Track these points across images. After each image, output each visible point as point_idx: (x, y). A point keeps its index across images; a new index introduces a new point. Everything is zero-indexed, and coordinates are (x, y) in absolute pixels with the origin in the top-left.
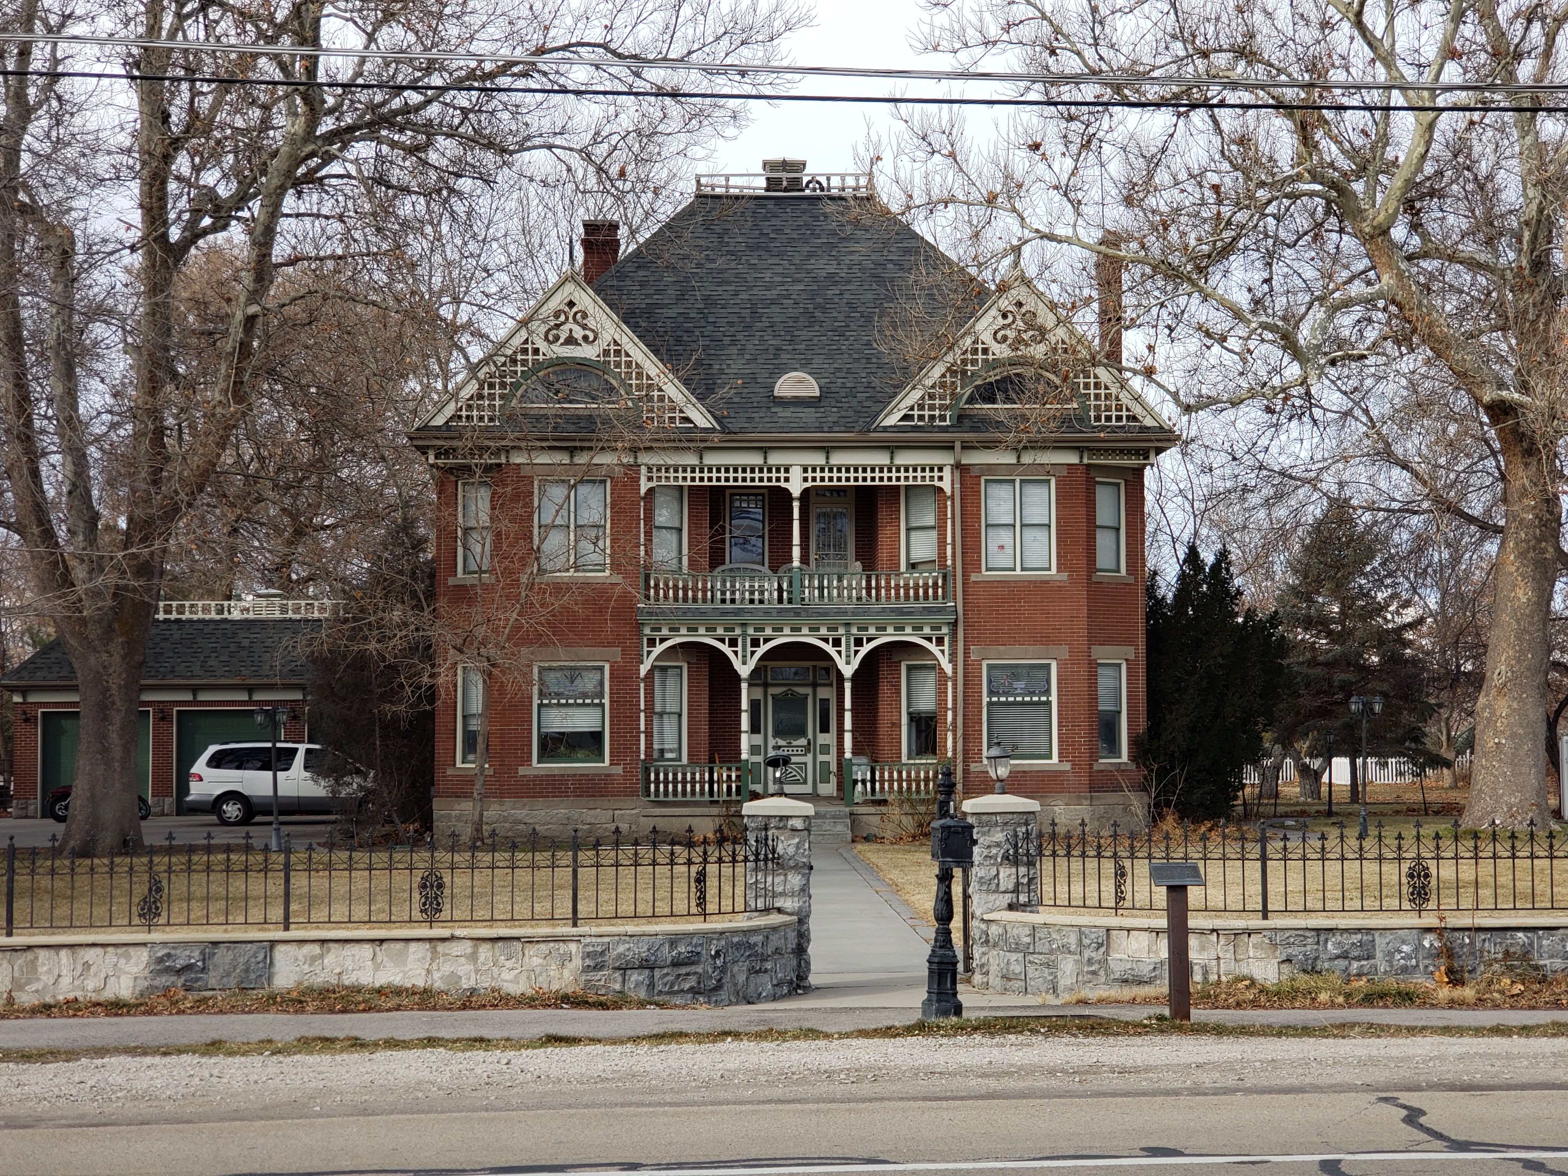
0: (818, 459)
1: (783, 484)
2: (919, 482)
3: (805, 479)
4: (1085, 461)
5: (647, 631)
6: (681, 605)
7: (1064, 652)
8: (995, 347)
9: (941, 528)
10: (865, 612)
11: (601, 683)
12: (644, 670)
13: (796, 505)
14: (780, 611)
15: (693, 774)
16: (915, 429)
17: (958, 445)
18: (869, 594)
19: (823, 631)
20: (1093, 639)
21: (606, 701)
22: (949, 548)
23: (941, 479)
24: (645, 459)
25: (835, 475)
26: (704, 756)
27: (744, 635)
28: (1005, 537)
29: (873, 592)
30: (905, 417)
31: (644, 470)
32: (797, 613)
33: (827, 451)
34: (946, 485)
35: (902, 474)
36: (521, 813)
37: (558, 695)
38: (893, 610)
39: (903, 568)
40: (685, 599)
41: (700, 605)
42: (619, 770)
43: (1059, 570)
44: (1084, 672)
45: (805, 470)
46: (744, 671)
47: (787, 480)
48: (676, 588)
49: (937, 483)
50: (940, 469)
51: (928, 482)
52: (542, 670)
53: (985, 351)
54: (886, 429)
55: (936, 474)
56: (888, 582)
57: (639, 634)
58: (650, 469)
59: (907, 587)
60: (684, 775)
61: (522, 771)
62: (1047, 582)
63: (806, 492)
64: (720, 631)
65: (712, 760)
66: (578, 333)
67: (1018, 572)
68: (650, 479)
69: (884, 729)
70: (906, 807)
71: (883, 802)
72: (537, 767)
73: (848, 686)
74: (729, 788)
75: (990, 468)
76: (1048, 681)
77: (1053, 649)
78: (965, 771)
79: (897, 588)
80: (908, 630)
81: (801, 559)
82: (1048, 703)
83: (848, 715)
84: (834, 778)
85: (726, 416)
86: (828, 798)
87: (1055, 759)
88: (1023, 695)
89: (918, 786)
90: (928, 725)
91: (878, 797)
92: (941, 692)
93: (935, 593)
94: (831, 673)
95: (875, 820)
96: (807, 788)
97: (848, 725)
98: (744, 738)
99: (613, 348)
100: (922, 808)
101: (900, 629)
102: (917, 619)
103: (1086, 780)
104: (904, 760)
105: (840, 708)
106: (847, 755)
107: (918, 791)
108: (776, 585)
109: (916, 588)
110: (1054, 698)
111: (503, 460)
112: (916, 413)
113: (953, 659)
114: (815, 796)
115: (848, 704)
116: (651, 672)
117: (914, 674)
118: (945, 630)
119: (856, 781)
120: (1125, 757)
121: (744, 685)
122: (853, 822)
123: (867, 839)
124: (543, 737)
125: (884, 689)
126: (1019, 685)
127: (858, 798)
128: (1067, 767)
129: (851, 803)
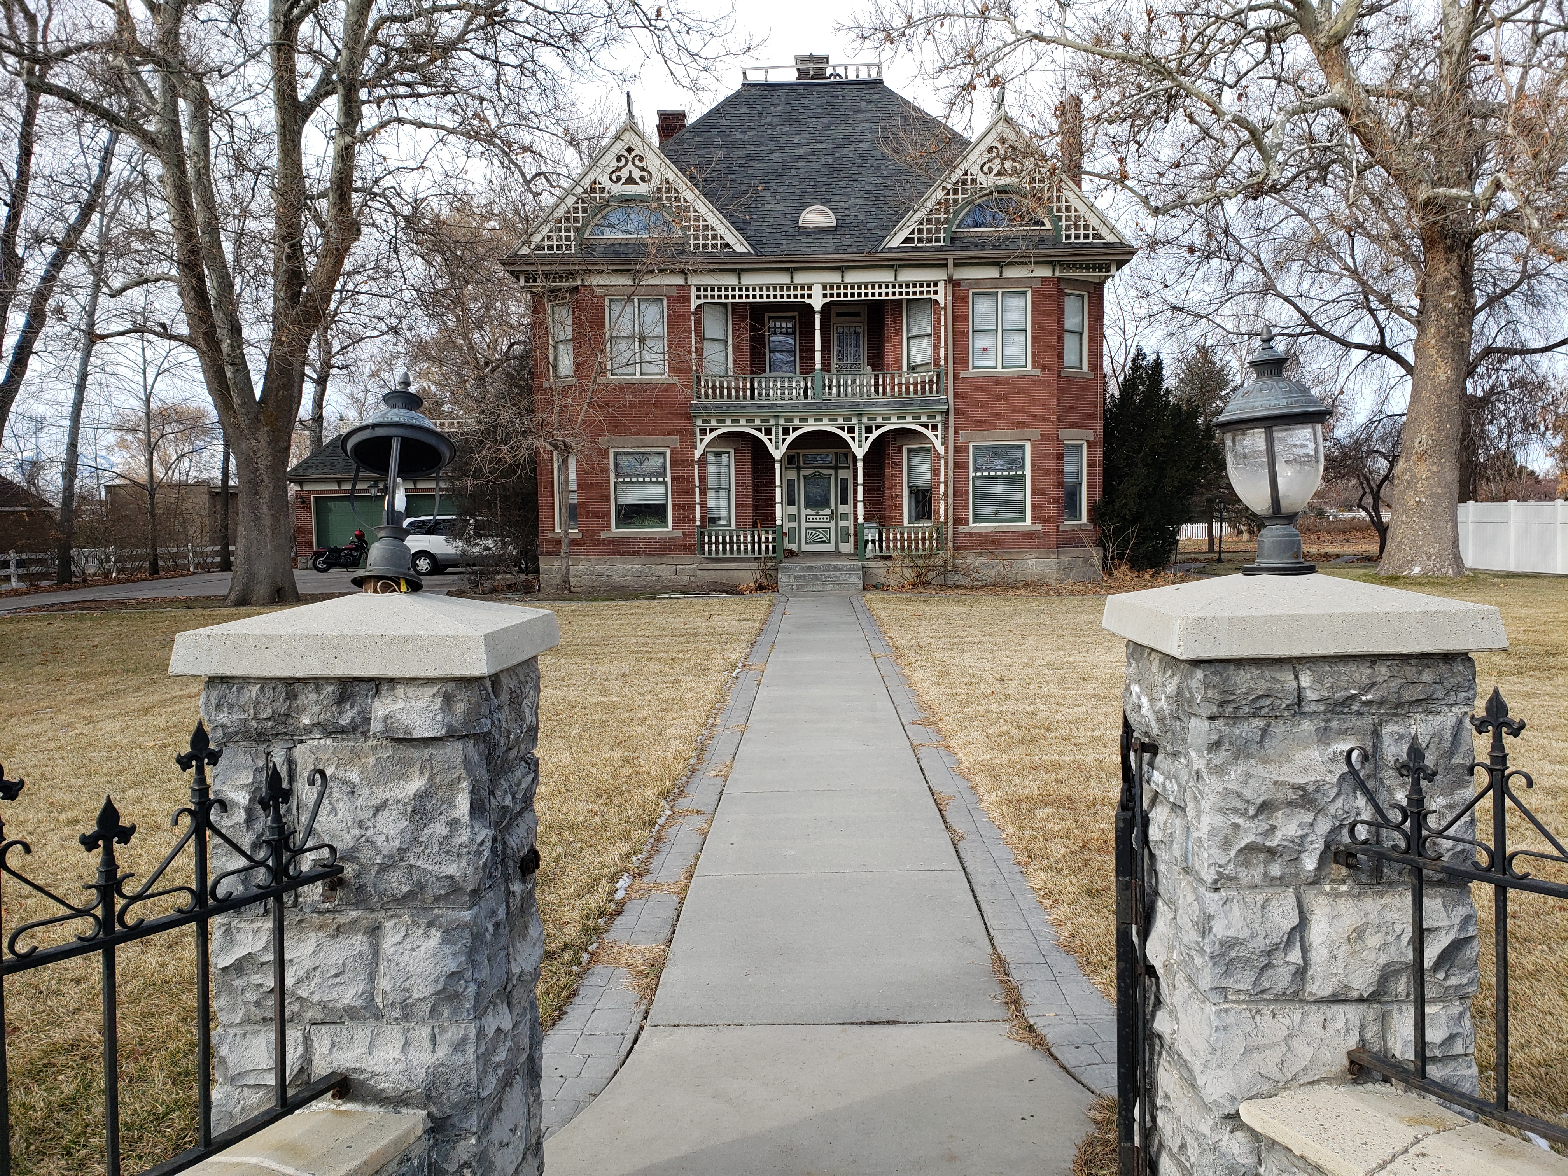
0: (834, 278)
1: (807, 300)
2: (918, 296)
3: (825, 296)
4: (1057, 274)
5: (699, 422)
6: (726, 401)
7: (1036, 434)
8: (982, 178)
9: (936, 335)
10: (873, 405)
11: (664, 466)
12: (697, 454)
13: (817, 317)
14: (805, 405)
15: (738, 537)
16: (916, 249)
17: (950, 262)
18: (877, 391)
19: (840, 421)
20: (1061, 424)
21: (668, 479)
22: (942, 351)
23: (936, 292)
24: (694, 280)
25: (849, 291)
26: (749, 523)
27: (777, 425)
28: (988, 341)
29: (881, 388)
30: (907, 240)
31: (693, 290)
32: (819, 406)
33: (842, 270)
34: (940, 298)
35: (904, 290)
36: (603, 568)
37: (630, 475)
38: (896, 403)
39: (905, 368)
40: (729, 397)
41: (741, 401)
43: (1033, 366)
44: (1053, 451)
45: (825, 288)
46: (778, 454)
47: (810, 296)
48: (722, 387)
49: (932, 296)
50: (936, 285)
51: (925, 296)
52: (616, 454)
53: (974, 181)
54: (890, 250)
55: (932, 289)
56: (892, 381)
57: (693, 425)
58: (698, 290)
59: (908, 384)
60: (731, 537)
61: (603, 535)
62: (1024, 377)
63: (825, 307)
64: (758, 422)
65: (755, 526)
66: (637, 174)
67: (1000, 369)
68: (699, 297)
69: (889, 501)
70: (907, 562)
71: (889, 558)
72: (616, 531)
73: (860, 465)
74: (767, 547)
75: (977, 282)
76: (1023, 459)
77: (1028, 432)
78: (955, 533)
79: (900, 385)
80: (909, 419)
81: (822, 363)
82: (1023, 477)
83: (860, 489)
84: (851, 539)
85: (759, 242)
86: (847, 555)
87: (1029, 521)
88: (1003, 470)
89: (917, 544)
90: (924, 497)
91: (885, 553)
92: (935, 469)
93: (931, 388)
94: (846, 456)
95: (883, 572)
96: (831, 547)
97: (860, 497)
98: (778, 507)
99: (665, 186)
100: (920, 562)
101: (902, 418)
102: (915, 409)
103: (1054, 538)
104: (906, 523)
105: (856, 485)
106: (861, 520)
107: (917, 549)
108: (802, 384)
109: (915, 384)
110: (1028, 472)
111: (579, 283)
112: (915, 236)
113: (945, 442)
114: (837, 553)
115: (860, 480)
116: (703, 456)
117: (914, 456)
118: (939, 418)
119: (867, 542)
120: (1084, 519)
121: (778, 466)
122: (865, 574)
123: (876, 587)
124: (619, 508)
125: (890, 468)
126: (999, 462)
127: (870, 554)
128: (1039, 527)
129: (863, 558)
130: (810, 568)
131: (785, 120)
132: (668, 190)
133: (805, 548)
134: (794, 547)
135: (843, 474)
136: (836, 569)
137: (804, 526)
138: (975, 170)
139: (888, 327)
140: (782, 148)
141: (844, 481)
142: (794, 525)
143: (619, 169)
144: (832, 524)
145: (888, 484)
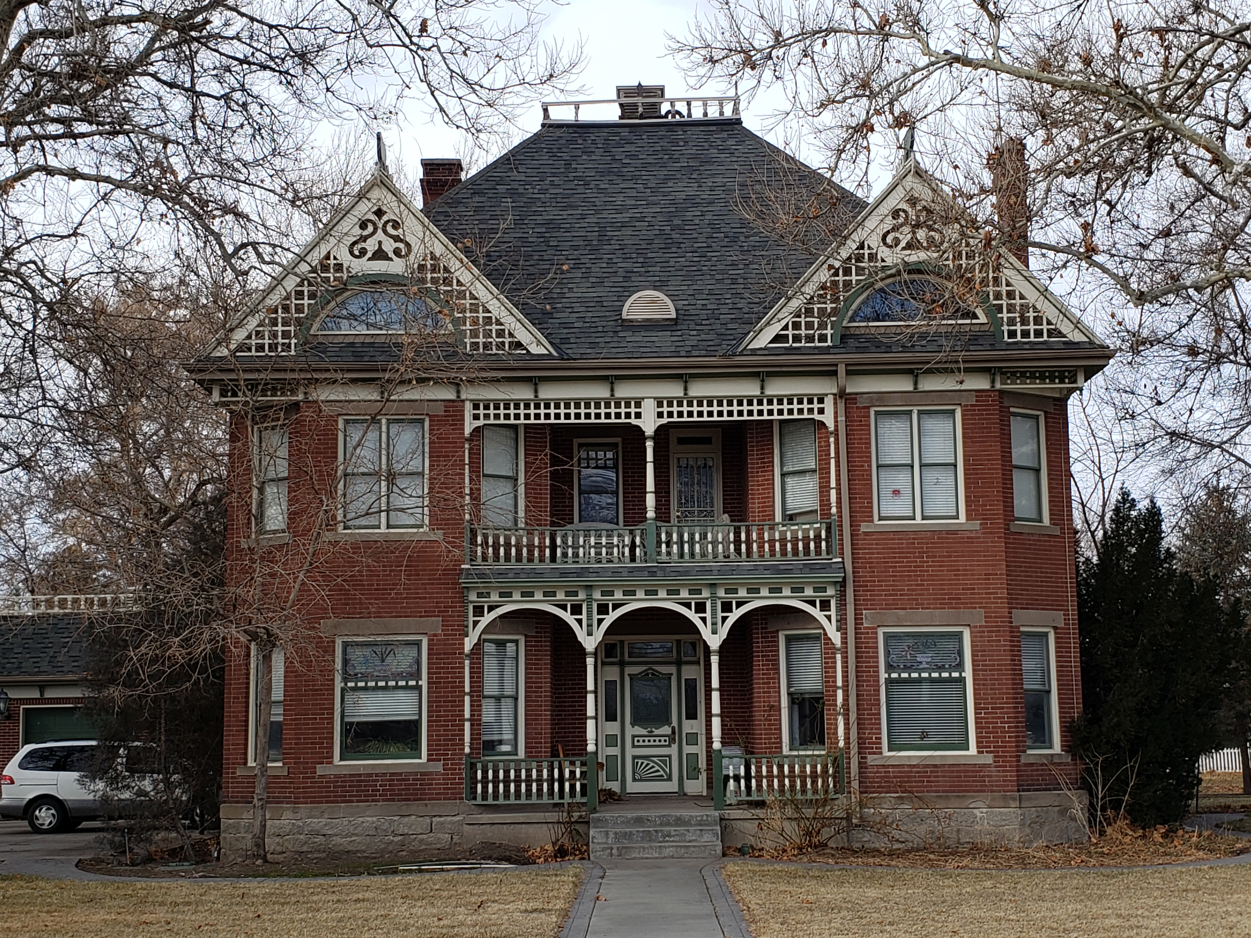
0: (674, 390)
1: (633, 421)
2: (796, 416)
3: (660, 415)
4: (998, 386)
5: (473, 597)
6: (513, 564)
7: (978, 616)
8: (884, 252)
9: (822, 471)
10: (733, 570)
11: (418, 662)
12: (468, 644)
13: (649, 444)
14: (632, 570)
15: (529, 771)
16: (790, 351)
17: (842, 369)
18: (738, 550)
19: (684, 594)
20: (1014, 602)
21: (424, 683)
22: (833, 493)
23: (821, 411)
24: (470, 393)
25: (695, 409)
26: (545, 748)
27: (589, 600)
28: (901, 479)
29: (743, 547)
30: (778, 338)
31: (468, 406)
32: (652, 572)
33: (685, 379)
34: (828, 419)
35: (775, 407)
36: (318, 823)
37: (365, 677)
38: (767, 567)
39: (778, 518)
40: (519, 559)
41: (536, 565)
42: (438, 767)
43: (968, 518)
44: (1004, 643)
45: (660, 405)
46: (590, 643)
47: (638, 415)
48: (508, 545)
49: (816, 416)
50: (821, 401)
51: (806, 416)
52: (346, 645)
53: (872, 257)
54: (754, 352)
55: (816, 406)
56: (761, 536)
57: (464, 601)
58: (476, 407)
59: (783, 541)
60: (518, 772)
61: (321, 770)
62: (955, 532)
63: (660, 429)
64: (560, 596)
65: (554, 754)
66: (389, 246)
67: (919, 520)
68: (476, 417)
69: (759, 715)
70: (789, 811)
71: (761, 804)
72: (340, 764)
73: (715, 660)
74: (573, 787)
75: (881, 397)
76: (960, 653)
77: (966, 614)
78: (862, 765)
79: (772, 542)
80: (786, 592)
81: (657, 509)
82: (962, 680)
83: (716, 696)
84: (703, 776)
85: (565, 340)
86: (698, 798)
87: (973, 750)
88: (930, 670)
89: (803, 784)
90: (813, 708)
91: (755, 797)
92: (829, 668)
93: (818, 547)
94: (694, 645)
95: (751, 827)
96: (672, 786)
97: (716, 708)
98: (591, 725)
99: (429, 263)
100: (809, 812)
101: (776, 590)
102: (797, 578)
103: (1012, 776)
104: (786, 750)
105: (709, 690)
106: (717, 745)
107: (804, 790)
108: (627, 540)
109: (795, 541)
110: (968, 674)
111: (301, 397)
112: (790, 332)
113: (841, 627)
114: (681, 796)
115: (715, 683)
116: (478, 646)
117: (795, 646)
118: (831, 591)
119: (727, 778)
120: (1057, 748)
121: (590, 661)
122: (724, 829)
123: (742, 851)
124: (347, 728)
125: (759, 665)
126: (923, 659)
127: (731, 798)
128: (988, 759)
129: (721, 805)
130: (639, 821)
131: (602, 173)
132: (434, 269)
133: (633, 787)
134: (615, 786)
135: (689, 672)
136: (679, 822)
137: (630, 752)
138: (874, 241)
139: (753, 459)
140: (597, 212)
141: (691, 686)
142: (614, 751)
143: (364, 239)
144: (673, 750)
145: (758, 688)
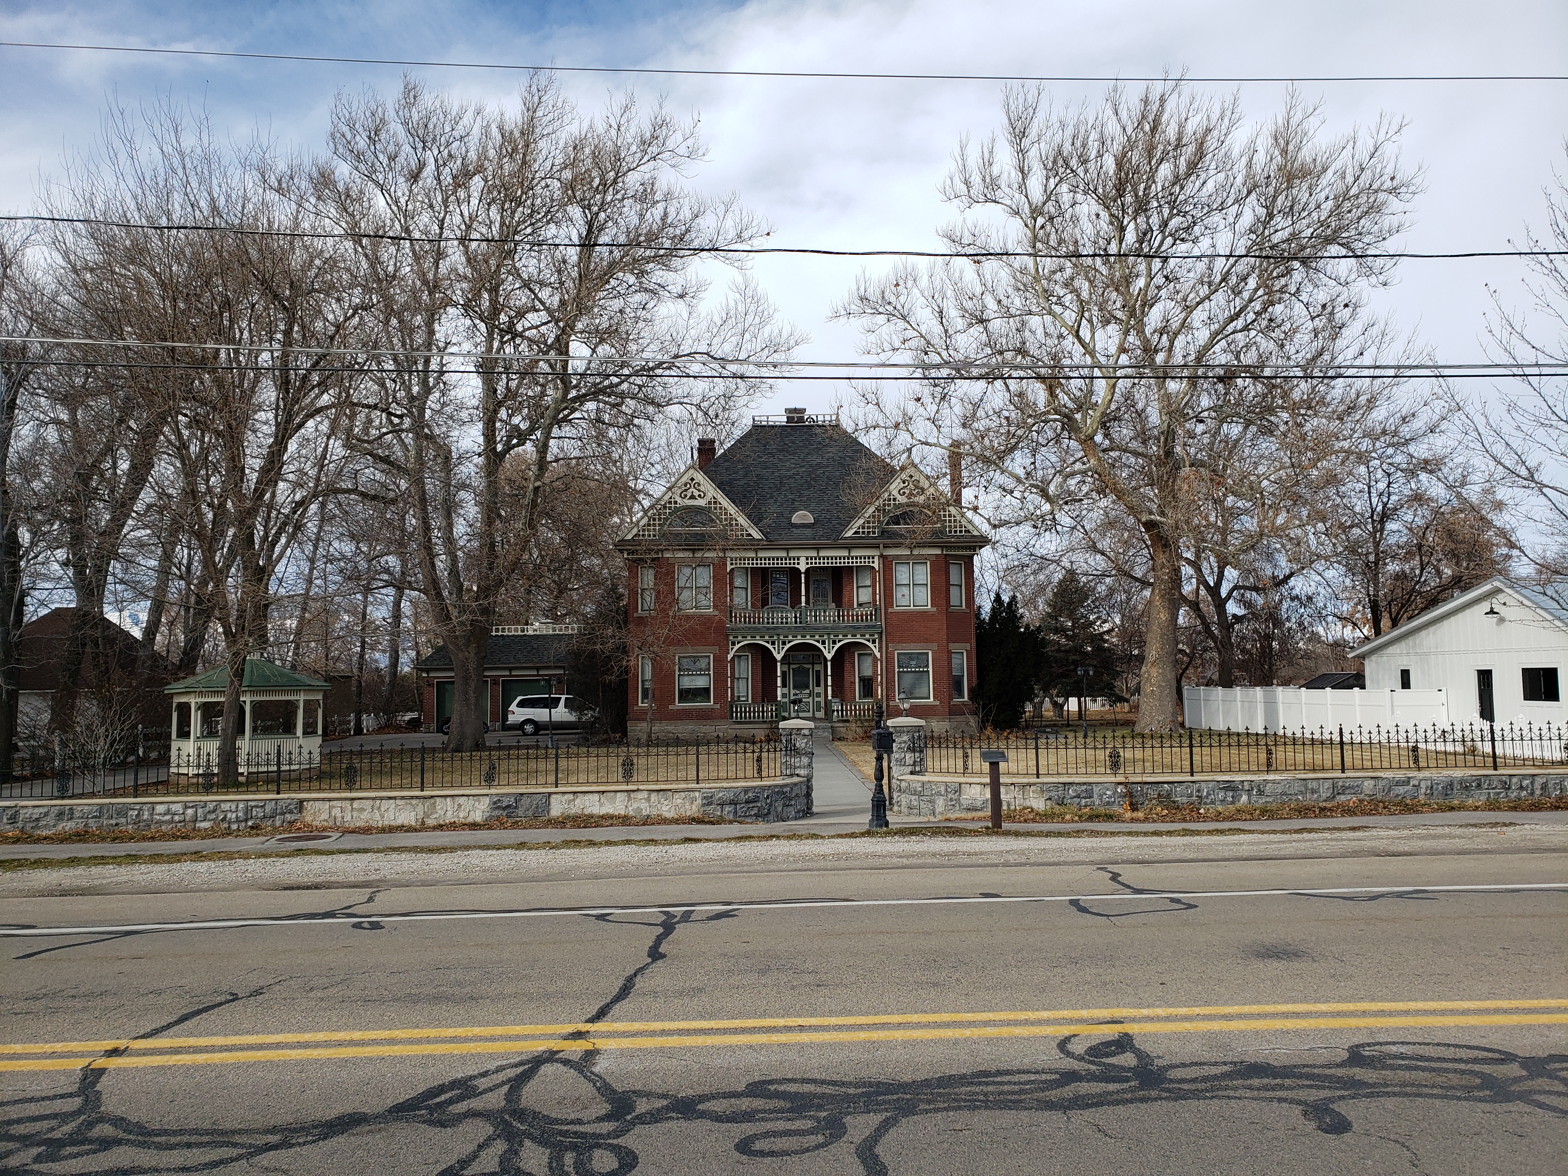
0: (813, 553)
1: (796, 566)
2: (863, 564)
3: (807, 564)
4: (944, 553)
5: (731, 638)
6: (747, 625)
7: (935, 646)
8: (899, 497)
9: (873, 586)
10: (837, 628)
11: (709, 664)
12: (729, 657)
13: (803, 576)
14: (796, 628)
15: (754, 708)
16: (861, 538)
17: (881, 546)
18: (839, 619)
19: (817, 637)
20: (949, 640)
21: (711, 672)
22: (878, 596)
23: (873, 562)
24: (729, 554)
25: (822, 561)
26: (760, 699)
27: (779, 639)
28: (905, 590)
29: (841, 618)
30: (856, 533)
31: (729, 560)
32: (804, 628)
33: (818, 549)
34: (876, 566)
35: (855, 561)
36: (671, 728)
37: (688, 670)
38: (851, 626)
39: (855, 605)
40: (750, 622)
41: (757, 625)
42: (718, 706)
43: (932, 606)
44: (945, 656)
45: (808, 559)
46: (779, 657)
47: (798, 564)
48: (745, 617)
49: (871, 564)
50: (873, 558)
51: (867, 564)
52: (680, 657)
53: (894, 500)
54: (846, 538)
55: (871, 560)
56: (848, 613)
57: (728, 640)
58: (732, 560)
59: (857, 615)
60: (750, 708)
61: (671, 707)
62: (926, 612)
63: (807, 569)
64: (767, 638)
65: (763, 701)
66: (696, 493)
67: (912, 607)
68: (732, 564)
69: (847, 684)
70: (858, 724)
71: (847, 721)
72: (678, 705)
73: (829, 664)
74: (772, 714)
75: (897, 557)
76: (928, 661)
77: (930, 645)
78: (886, 705)
79: (853, 615)
80: (858, 636)
81: (806, 602)
82: (928, 672)
83: (829, 678)
84: (824, 709)
85: (768, 533)
86: (820, 719)
87: (932, 699)
88: (915, 668)
89: (864, 713)
90: (868, 682)
91: (845, 718)
92: (875, 666)
93: (871, 618)
94: (821, 658)
95: (843, 730)
96: (810, 714)
97: (829, 683)
98: (779, 690)
99: (713, 501)
100: (866, 724)
101: (854, 636)
102: (863, 631)
103: (947, 709)
104: (858, 700)
105: (826, 675)
106: (829, 697)
107: (864, 716)
108: (794, 615)
109: (862, 615)
110: (930, 669)
111: (660, 556)
112: (860, 531)
113: (880, 651)
114: (814, 718)
115: (829, 673)
116: (733, 658)
117: (862, 658)
118: (876, 636)
119: (833, 710)
120: (966, 699)
121: (779, 664)
122: (832, 731)
123: (839, 739)
124: (681, 692)
125: (847, 665)
126: (913, 663)
127: (835, 719)
128: (938, 703)
129: (831, 722)
132: (715, 503)
135: (818, 668)
138: (895, 493)
139: (845, 582)
141: (819, 674)
143: (686, 491)
144: (811, 699)
145: (846, 675)
